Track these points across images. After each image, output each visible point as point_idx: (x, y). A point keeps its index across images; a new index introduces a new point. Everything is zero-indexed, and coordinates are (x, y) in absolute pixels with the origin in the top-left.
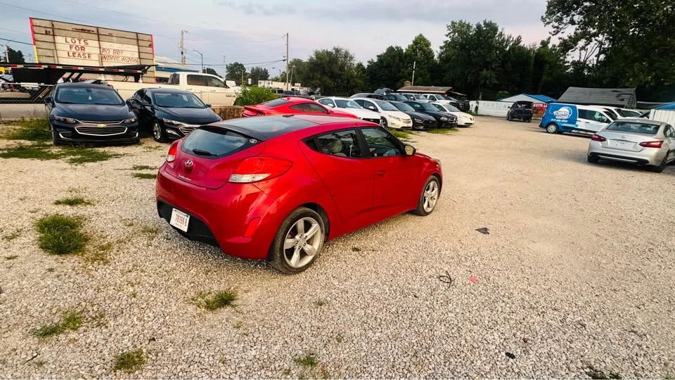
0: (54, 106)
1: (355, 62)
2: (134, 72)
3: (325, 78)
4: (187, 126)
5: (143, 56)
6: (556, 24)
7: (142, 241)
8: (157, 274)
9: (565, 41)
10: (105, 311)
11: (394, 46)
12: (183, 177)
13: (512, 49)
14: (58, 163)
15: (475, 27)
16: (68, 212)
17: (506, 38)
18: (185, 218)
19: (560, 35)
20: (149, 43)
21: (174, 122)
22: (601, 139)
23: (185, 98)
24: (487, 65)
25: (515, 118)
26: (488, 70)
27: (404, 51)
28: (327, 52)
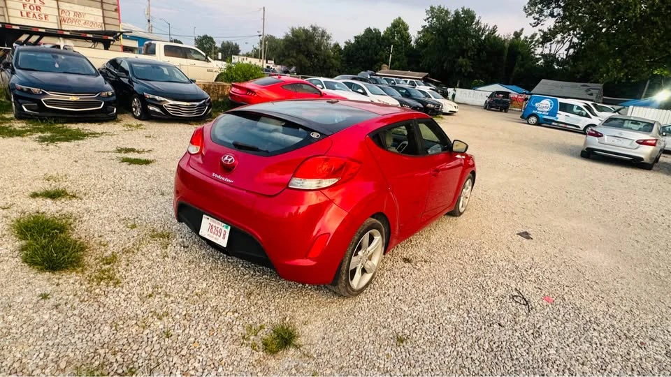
0: (13, 72)
1: (332, 42)
2: (104, 38)
3: (301, 57)
4: (172, 102)
5: (107, 21)
6: (537, 16)
7: (154, 250)
8: (187, 299)
9: (545, 33)
10: (133, 362)
11: (372, 28)
12: (219, 177)
13: (488, 37)
14: (25, 141)
15: (453, 13)
16: (50, 208)
17: (483, 27)
18: (224, 229)
19: (539, 27)
20: (115, 7)
21: (157, 97)
22: (598, 135)
23: (166, 72)
24: (463, 53)
25: (493, 107)
26: (464, 58)
27: (382, 34)
28: (304, 30)
